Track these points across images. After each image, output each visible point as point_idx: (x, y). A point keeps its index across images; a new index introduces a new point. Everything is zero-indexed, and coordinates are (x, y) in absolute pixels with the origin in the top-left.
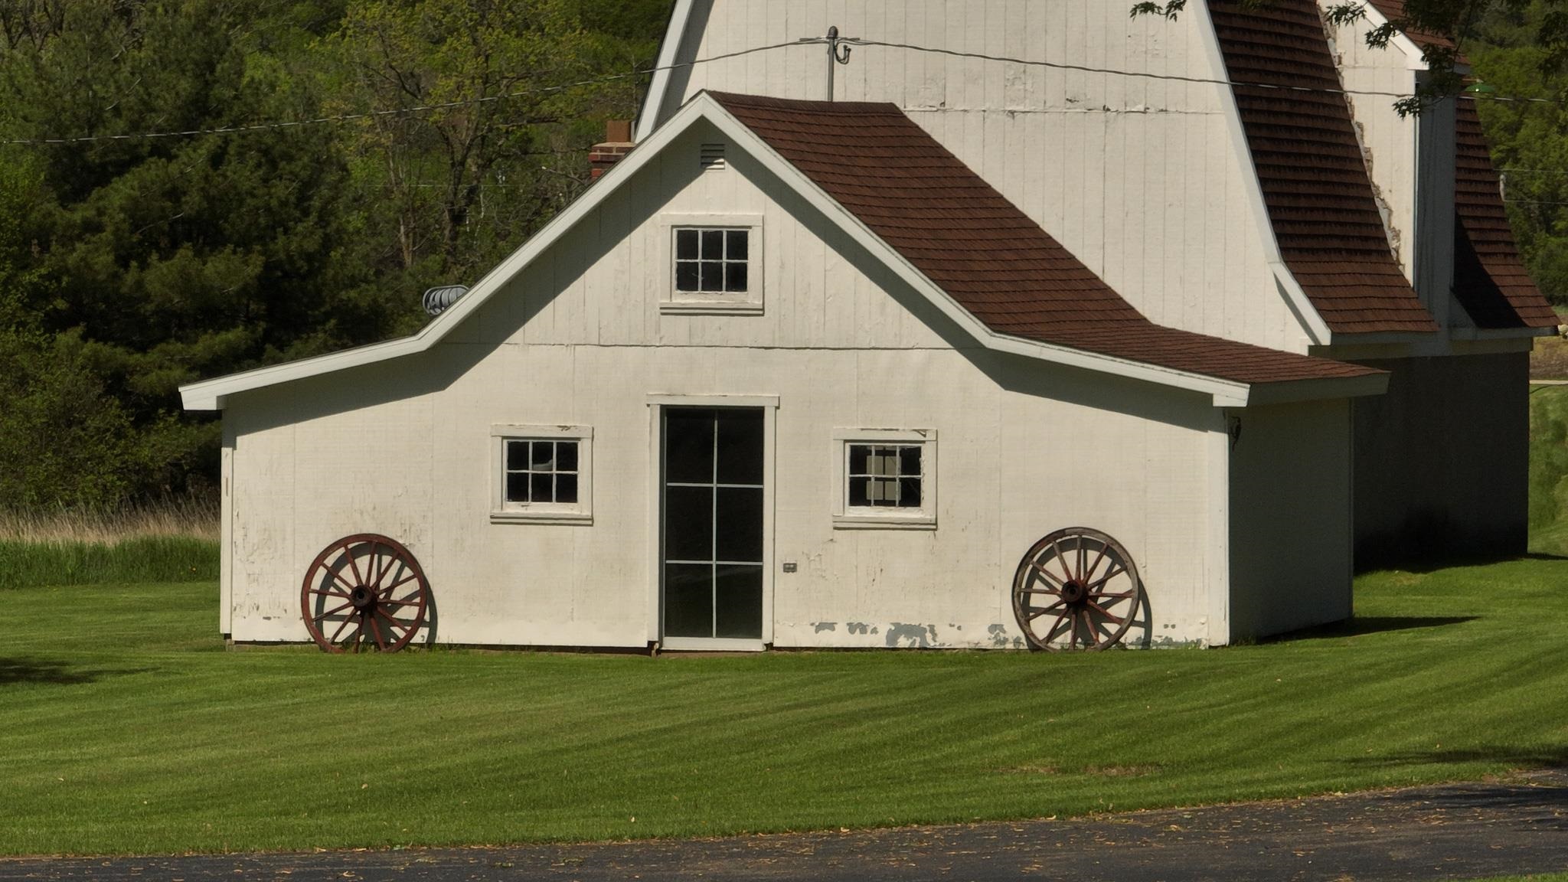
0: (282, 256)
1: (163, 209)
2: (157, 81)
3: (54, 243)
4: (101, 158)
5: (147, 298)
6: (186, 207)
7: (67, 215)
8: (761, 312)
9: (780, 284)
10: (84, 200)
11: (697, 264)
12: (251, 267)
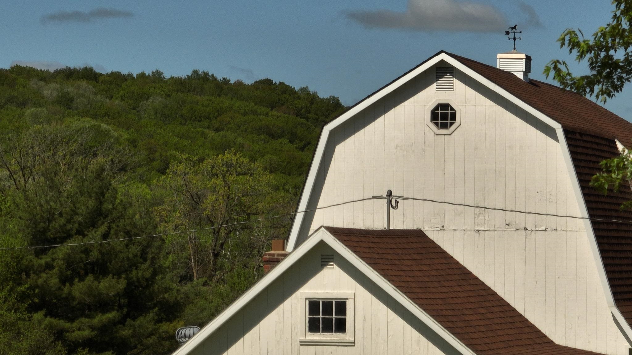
0: (135, 279)
1: (81, 258)
2: (79, 201)
3: (32, 274)
4: (54, 235)
5: (74, 298)
6: (91, 257)
7: (39, 261)
8: (354, 344)
9: (363, 329)
10: (46, 254)
11: (319, 318)
12: (120, 285)
